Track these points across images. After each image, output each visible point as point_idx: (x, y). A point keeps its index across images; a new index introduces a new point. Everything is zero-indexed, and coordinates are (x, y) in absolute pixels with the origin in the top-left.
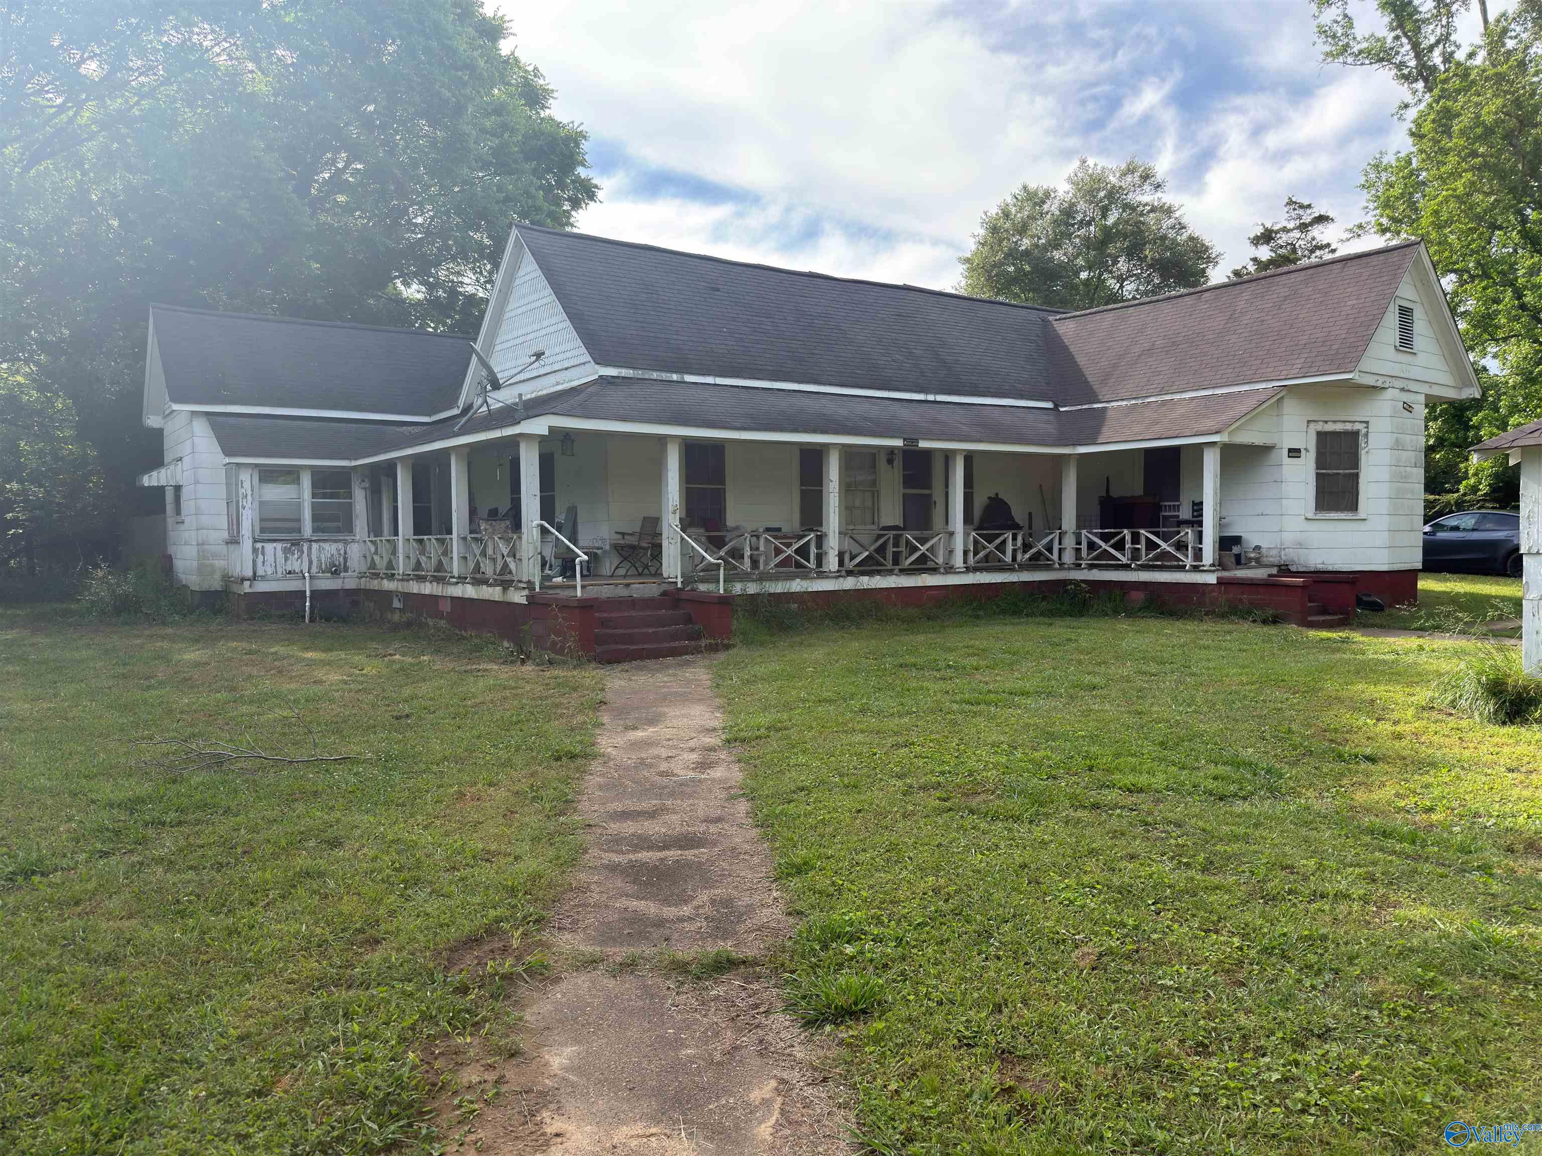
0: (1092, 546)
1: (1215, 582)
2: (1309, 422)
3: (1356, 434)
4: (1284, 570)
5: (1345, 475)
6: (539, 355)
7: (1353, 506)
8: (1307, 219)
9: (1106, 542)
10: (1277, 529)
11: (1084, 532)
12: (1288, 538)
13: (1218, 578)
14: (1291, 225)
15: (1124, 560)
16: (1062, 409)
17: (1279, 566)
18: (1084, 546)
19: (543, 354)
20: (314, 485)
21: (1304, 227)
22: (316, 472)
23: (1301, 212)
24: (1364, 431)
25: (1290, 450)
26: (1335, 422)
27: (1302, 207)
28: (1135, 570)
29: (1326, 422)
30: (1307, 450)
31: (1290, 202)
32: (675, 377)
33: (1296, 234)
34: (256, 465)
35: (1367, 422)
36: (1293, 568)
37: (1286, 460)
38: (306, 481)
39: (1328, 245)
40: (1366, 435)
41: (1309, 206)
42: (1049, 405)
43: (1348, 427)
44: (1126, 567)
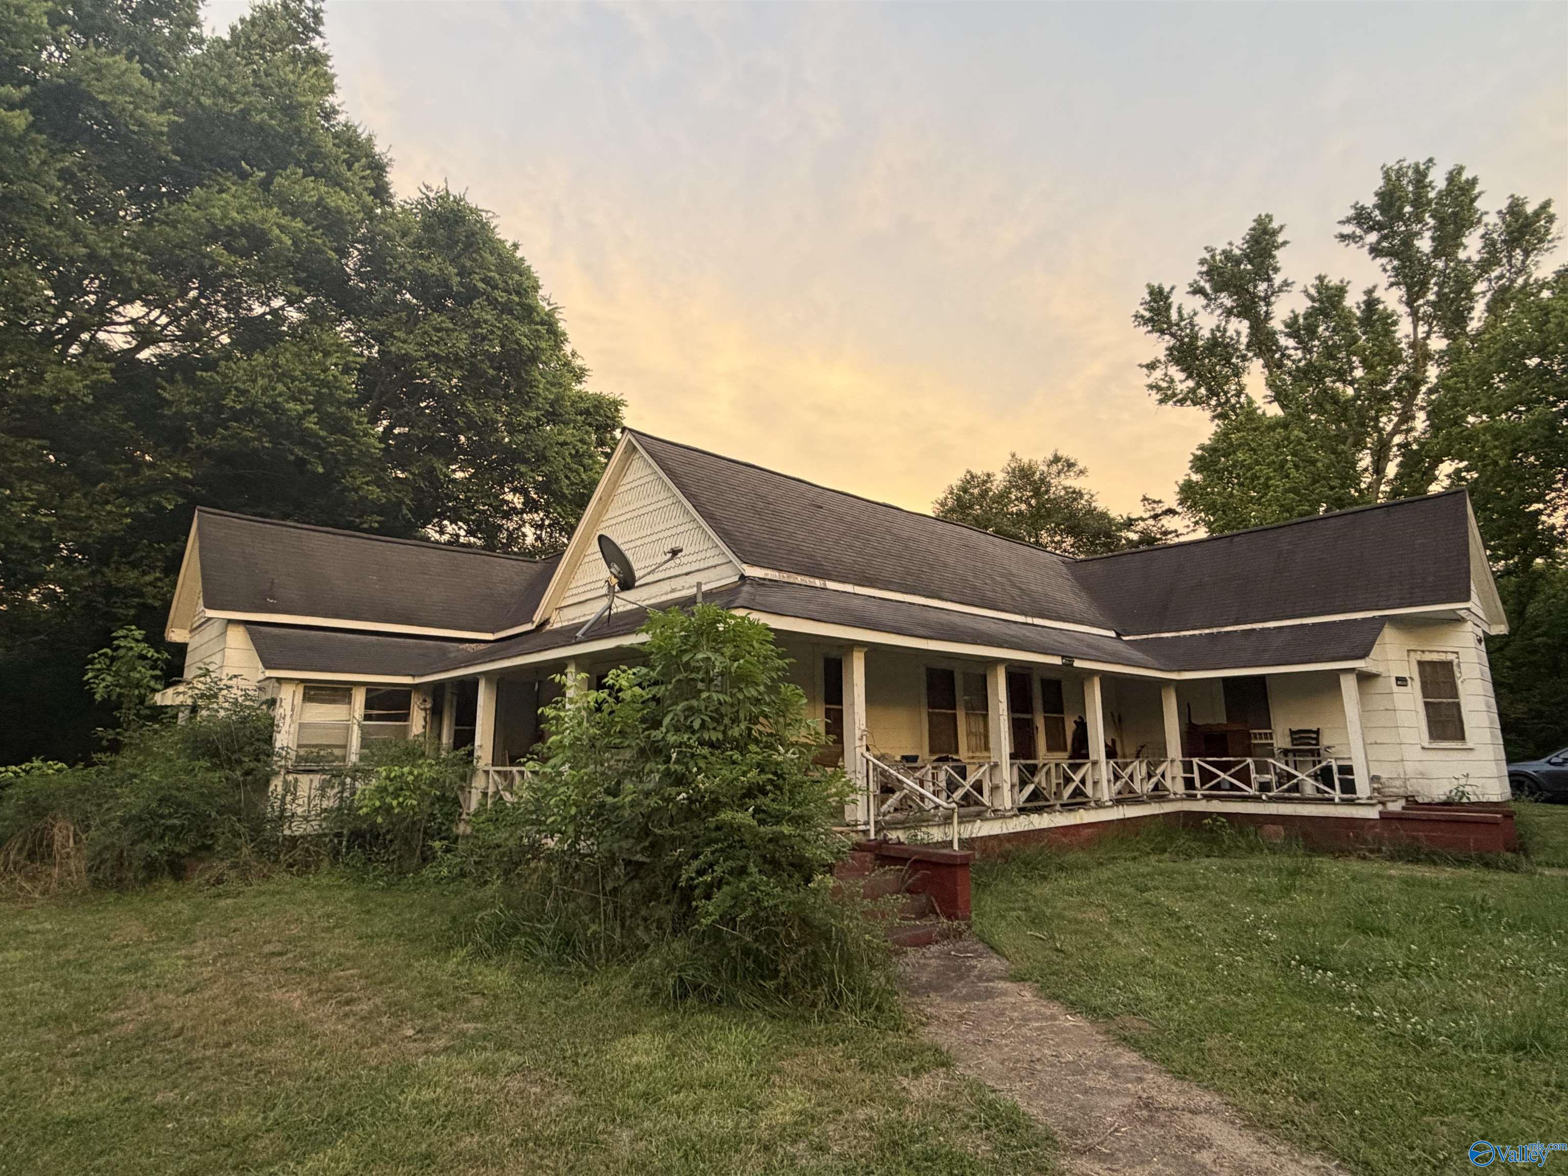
0: (1206, 776)
1: (1377, 816)
2: (1409, 651)
3: (1450, 663)
4: (1411, 801)
5: (1449, 704)
6: (675, 553)
7: (1462, 737)
8: (1159, 511)
9: (1224, 771)
10: (1399, 758)
11: (1195, 760)
12: (1410, 768)
13: (1380, 813)
14: (1146, 516)
15: (1252, 792)
16: (1124, 638)
17: (1406, 798)
18: (1196, 775)
19: (681, 551)
20: (369, 705)
21: (1155, 517)
22: (370, 688)
23: (1155, 506)
24: (1456, 661)
25: (1398, 679)
26: (1430, 651)
27: (1154, 502)
28: (1264, 801)
29: (1423, 652)
30: (1412, 679)
31: (1145, 499)
32: (818, 583)
33: (1151, 522)
34: (302, 681)
35: (1457, 653)
36: (1420, 800)
37: (1396, 689)
38: (359, 698)
39: (1176, 531)
40: (1459, 665)
41: (1160, 502)
42: (1113, 634)
43: (1443, 657)
44: (1256, 799)
